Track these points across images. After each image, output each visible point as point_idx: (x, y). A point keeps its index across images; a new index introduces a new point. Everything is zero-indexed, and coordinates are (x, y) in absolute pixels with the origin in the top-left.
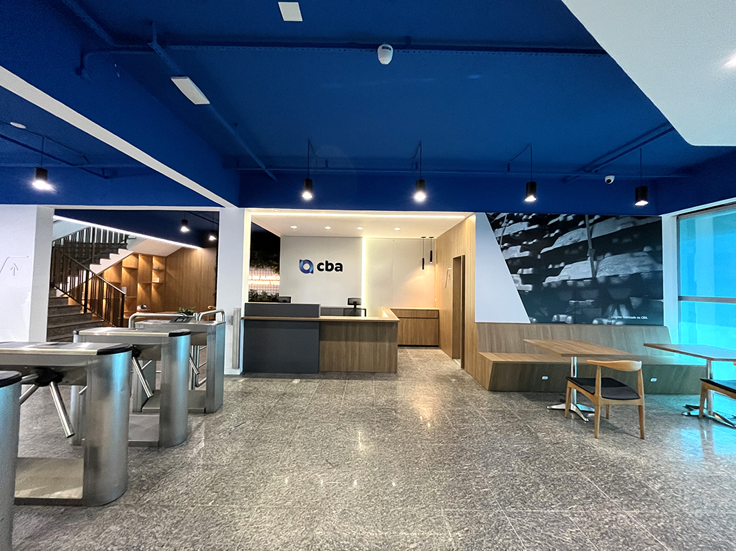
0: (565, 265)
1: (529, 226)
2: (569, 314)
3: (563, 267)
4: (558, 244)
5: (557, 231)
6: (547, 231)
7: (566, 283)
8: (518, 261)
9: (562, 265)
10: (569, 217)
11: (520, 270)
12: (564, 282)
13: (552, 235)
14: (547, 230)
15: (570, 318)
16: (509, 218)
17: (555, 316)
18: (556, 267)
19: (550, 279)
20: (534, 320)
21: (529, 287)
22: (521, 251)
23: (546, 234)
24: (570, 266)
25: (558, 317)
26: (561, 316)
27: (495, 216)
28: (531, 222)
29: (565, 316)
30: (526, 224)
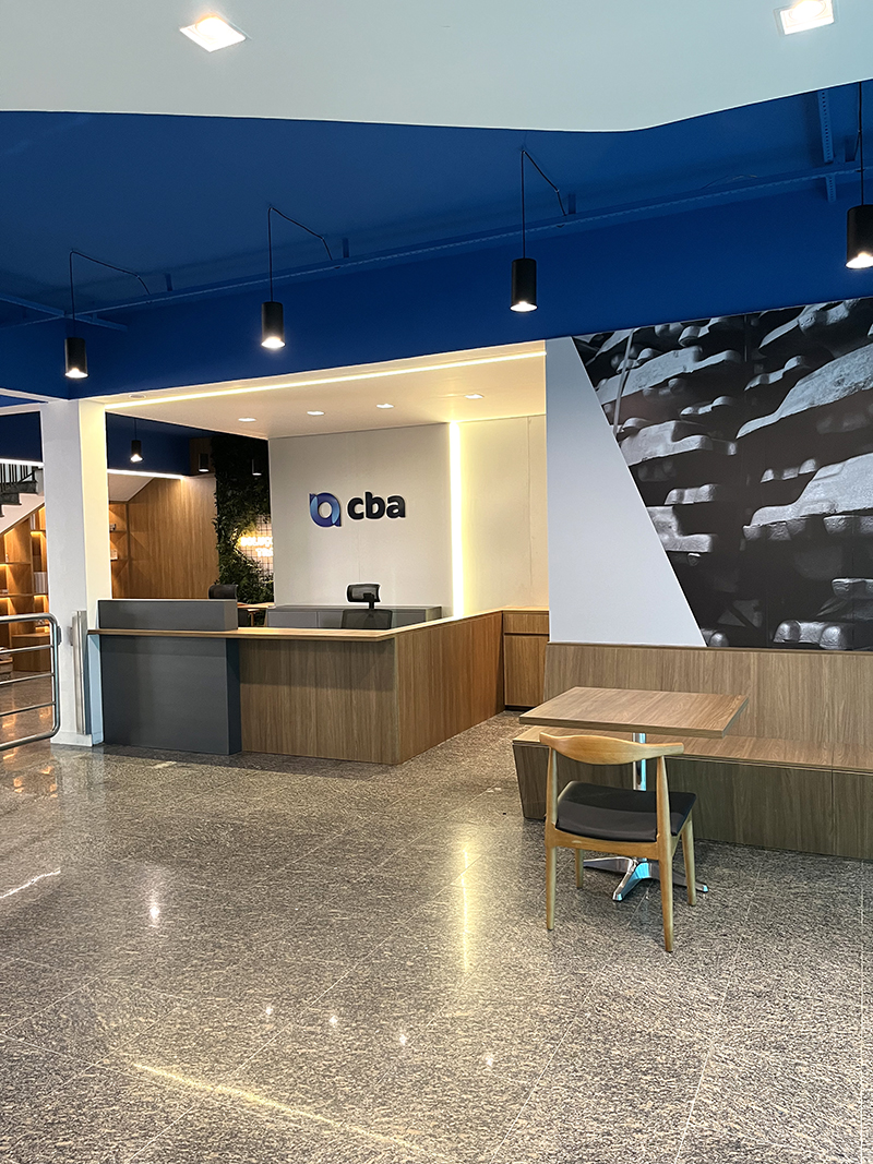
0: (821, 465)
1: (700, 357)
2: (829, 620)
3: (810, 476)
4: (793, 404)
5: (792, 363)
6: (759, 368)
7: (823, 524)
8: (668, 467)
9: (808, 467)
10: (832, 312)
11: (674, 492)
12: (816, 520)
13: (775, 377)
14: (759, 362)
15: (834, 631)
16: (639, 343)
17: (785, 627)
18: (789, 475)
19: (765, 516)
20: (718, 637)
21: (702, 542)
22: (677, 437)
23: (753, 377)
24: (835, 468)
25: (795, 631)
26: (804, 626)
27: (598, 343)
28: (706, 347)
29: (816, 626)
30: (690, 352)
